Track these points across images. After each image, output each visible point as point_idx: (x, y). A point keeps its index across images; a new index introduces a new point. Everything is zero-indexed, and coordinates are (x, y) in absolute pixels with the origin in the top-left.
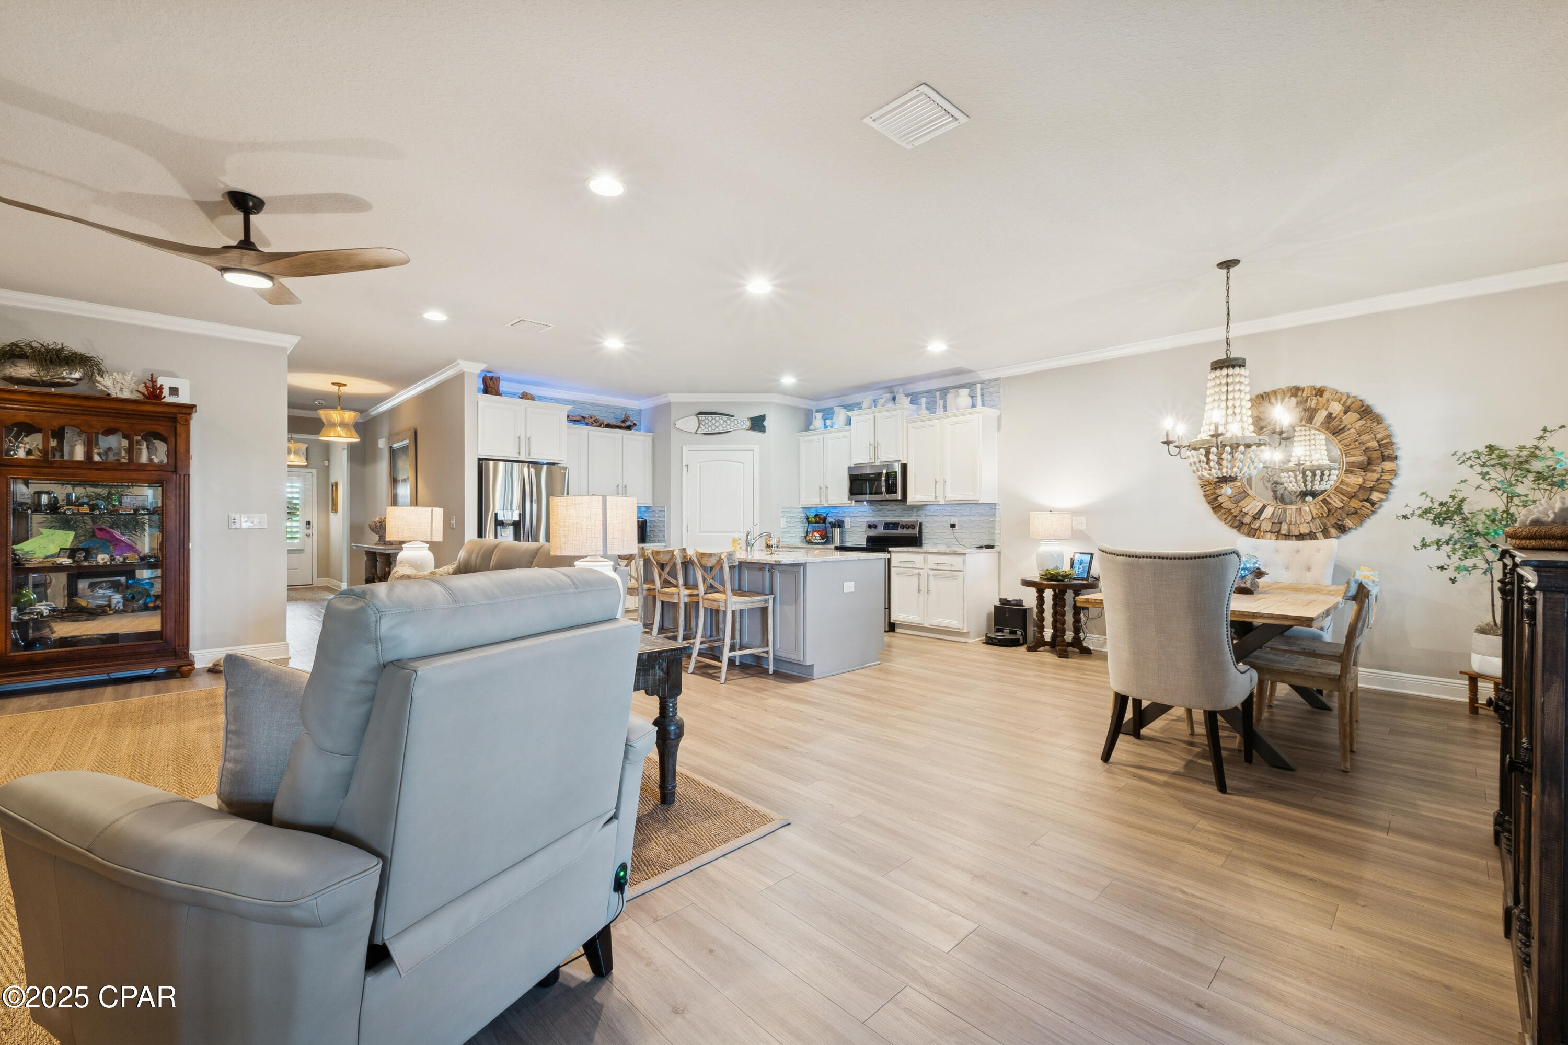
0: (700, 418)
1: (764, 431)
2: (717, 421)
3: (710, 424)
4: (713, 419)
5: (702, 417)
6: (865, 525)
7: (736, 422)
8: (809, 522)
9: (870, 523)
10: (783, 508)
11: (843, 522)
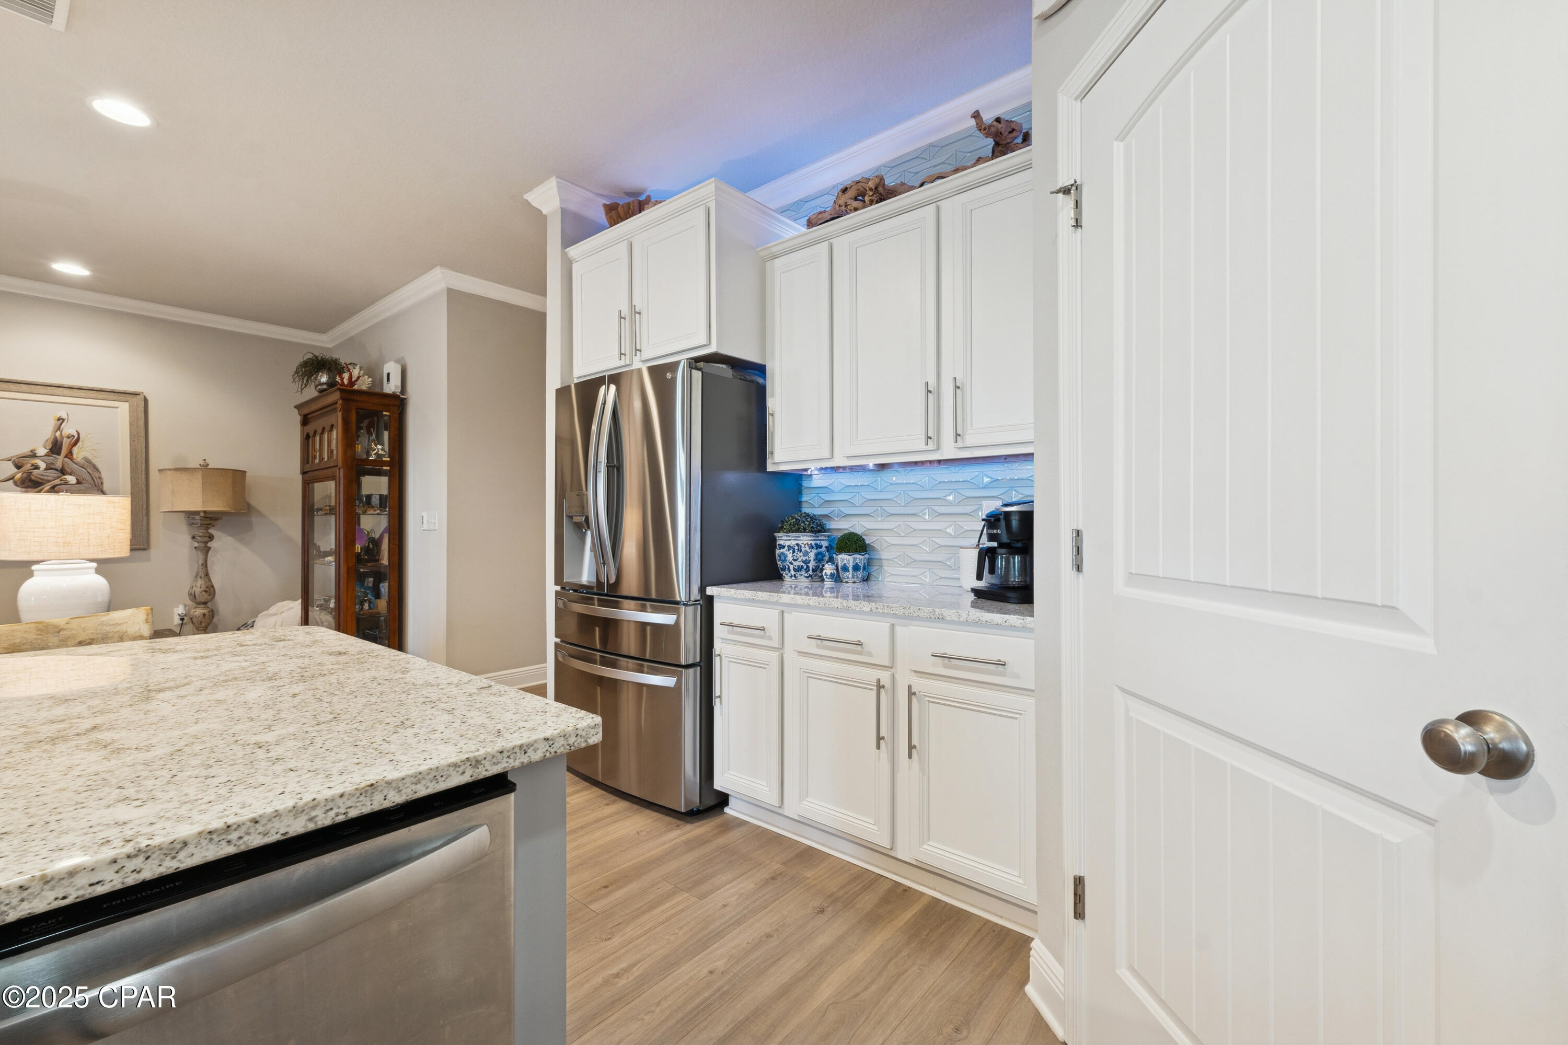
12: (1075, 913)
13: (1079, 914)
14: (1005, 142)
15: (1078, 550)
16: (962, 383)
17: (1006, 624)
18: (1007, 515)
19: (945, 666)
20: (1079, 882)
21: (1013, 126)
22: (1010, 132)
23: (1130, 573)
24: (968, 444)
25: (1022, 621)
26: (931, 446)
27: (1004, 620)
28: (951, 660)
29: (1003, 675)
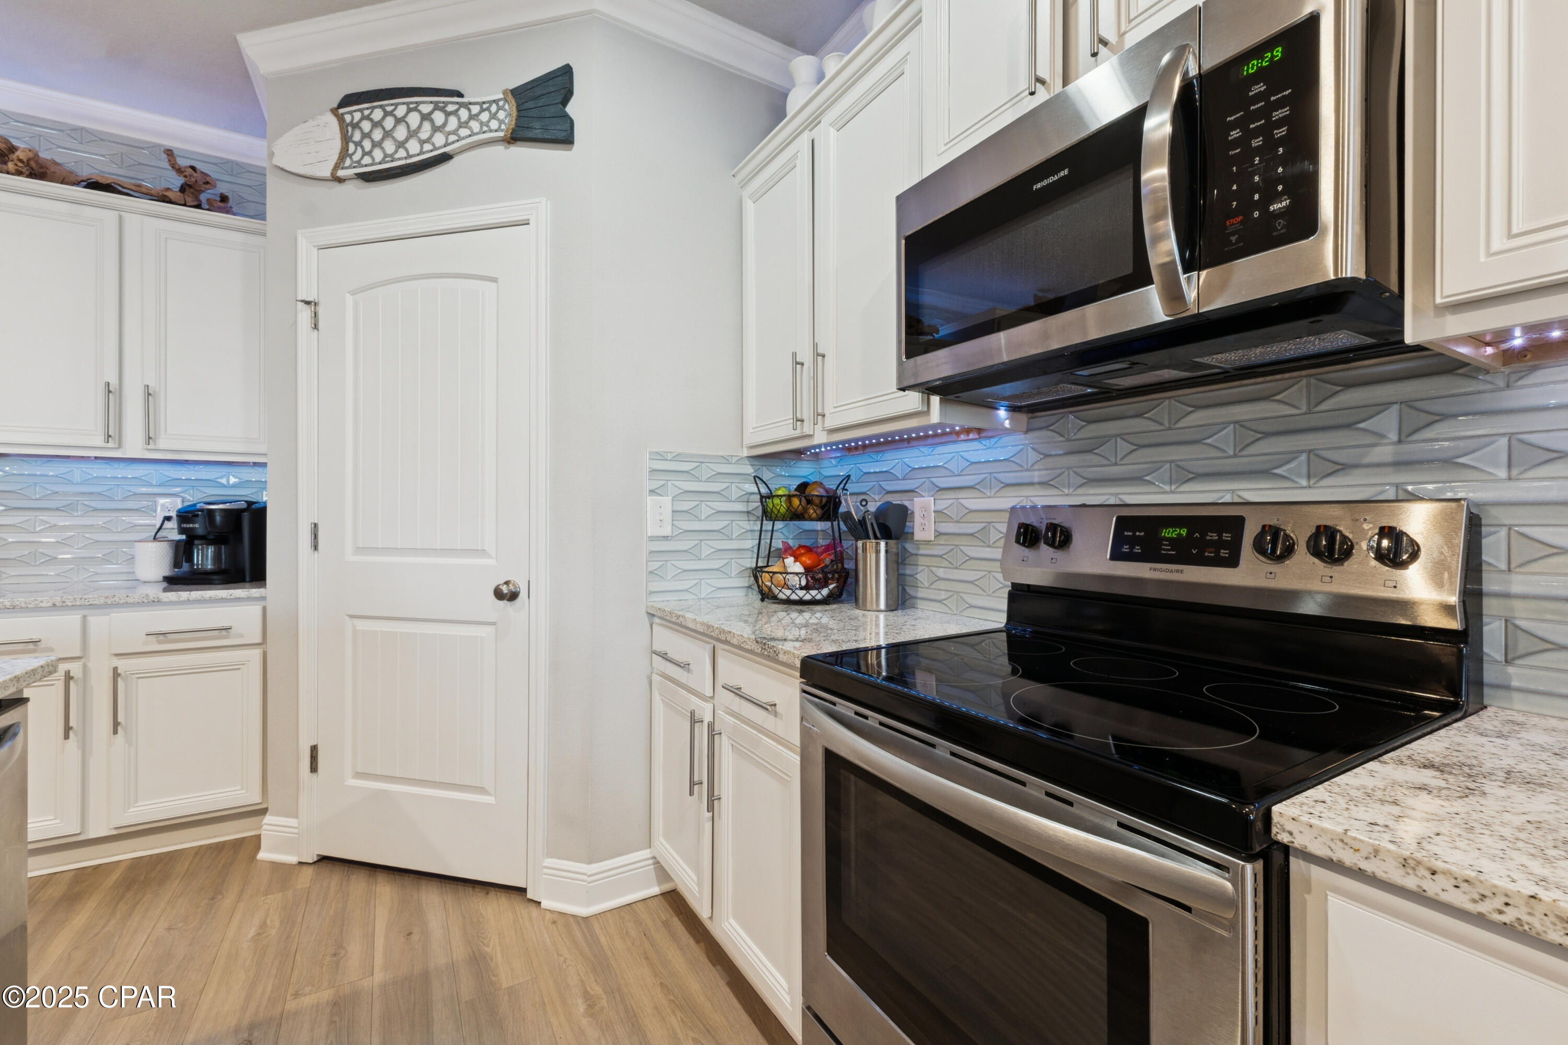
0: (348, 118)
1: (567, 140)
2: (399, 121)
3: (377, 135)
4: (386, 114)
5: (353, 114)
6: (1002, 528)
7: (464, 114)
8: (767, 514)
9: (1032, 520)
10: (659, 456)
11: (903, 513)
12: (311, 769)
13: (314, 768)
14: (198, 189)
15: (316, 537)
16: (154, 391)
17: (232, 597)
18: (211, 512)
19: (159, 642)
20: (314, 750)
21: (208, 179)
22: (204, 183)
23: (358, 548)
24: (161, 446)
25: (247, 593)
26: (110, 445)
27: (229, 595)
28: (167, 635)
29: (227, 637)
